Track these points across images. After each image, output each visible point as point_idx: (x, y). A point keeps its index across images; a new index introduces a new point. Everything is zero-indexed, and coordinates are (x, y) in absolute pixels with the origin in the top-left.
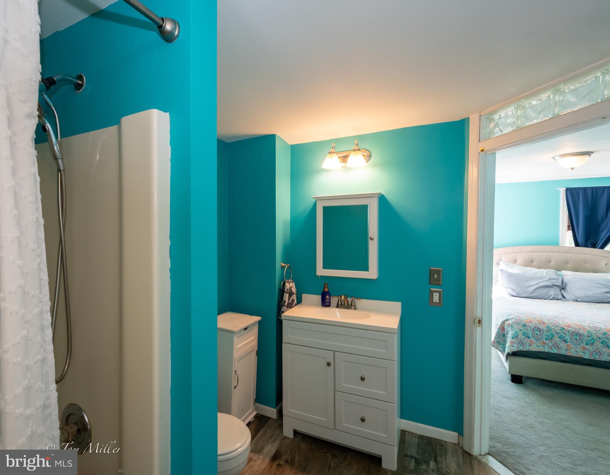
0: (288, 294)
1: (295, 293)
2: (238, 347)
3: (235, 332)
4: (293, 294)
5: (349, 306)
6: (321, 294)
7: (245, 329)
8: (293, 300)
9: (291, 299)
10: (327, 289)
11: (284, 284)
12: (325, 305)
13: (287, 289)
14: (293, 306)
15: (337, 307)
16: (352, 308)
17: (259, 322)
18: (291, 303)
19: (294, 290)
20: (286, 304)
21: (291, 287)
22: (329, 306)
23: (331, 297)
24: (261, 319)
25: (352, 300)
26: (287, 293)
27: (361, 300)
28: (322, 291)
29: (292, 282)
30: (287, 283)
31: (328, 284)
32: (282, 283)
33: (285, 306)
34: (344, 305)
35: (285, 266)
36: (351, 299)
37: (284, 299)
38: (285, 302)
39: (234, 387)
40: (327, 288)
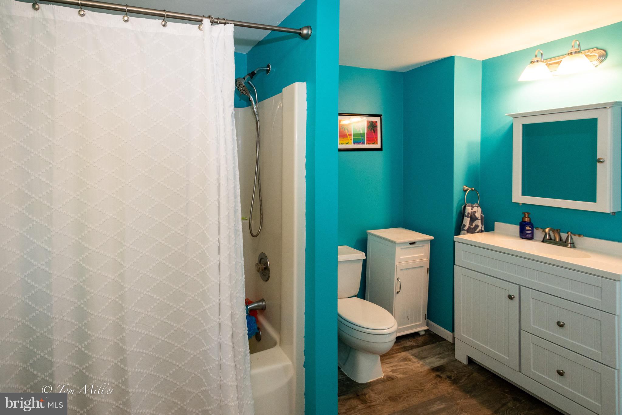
0: (469, 219)
1: (480, 218)
2: (401, 257)
3: (397, 243)
4: (477, 219)
5: (563, 243)
6: (519, 223)
7: (411, 244)
8: (477, 226)
9: (474, 225)
10: (528, 219)
11: (465, 207)
12: (525, 237)
13: (468, 213)
14: (476, 232)
15: (543, 241)
16: (568, 245)
17: (431, 241)
18: (473, 228)
19: (478, 215)
20: (466, 228)
21: (475, 212)
22: (531, 238)
23: (534, 229)
24: (433, 239)
25: (568, 236)
26: (467, 217)
27: (583, 238)
28: (521, 221)
29: (477, 207)
30: (469, 206)
31: (529, 214)
32: (463, 206)
33: (465, 230)
34: (555, 240)
35: (467, 190)
36: (566, 235)
37: (464, 223)
38: (465, 226)
39: (396, 292)
40: (528, 217)
